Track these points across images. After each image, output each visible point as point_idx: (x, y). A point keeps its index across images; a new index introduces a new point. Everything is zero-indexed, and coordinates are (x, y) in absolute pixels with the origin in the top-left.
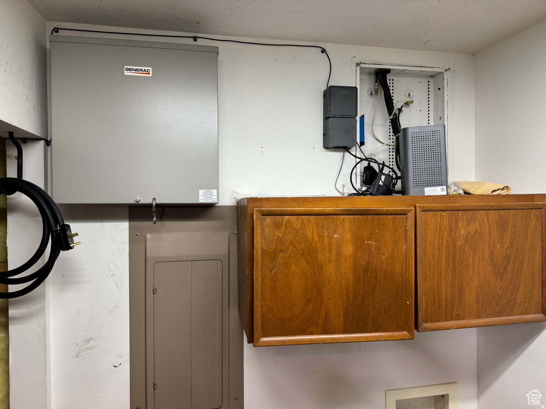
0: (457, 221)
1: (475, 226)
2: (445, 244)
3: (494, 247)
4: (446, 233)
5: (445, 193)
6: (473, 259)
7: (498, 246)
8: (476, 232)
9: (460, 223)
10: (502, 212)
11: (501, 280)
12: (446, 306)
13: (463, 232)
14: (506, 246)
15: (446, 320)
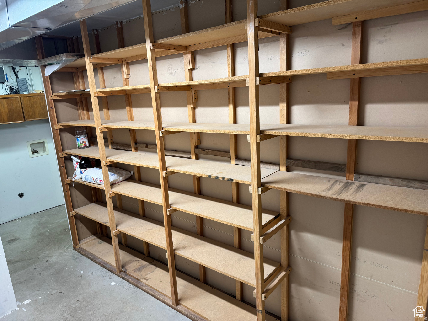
0: (31, 99)
1: (35, 100)
2: (29, 104)
3: (41, 104)
4: (28, 101)
5: (28, 93)
6: (36, 106)
7: (42, 103)
8: (36, 101)
9: (32, 99)
10: (41, 96)
11: (44, 110)
12: (31, 116)
13: (32, 101)
14: (44, 103)
15: (32, 119)
